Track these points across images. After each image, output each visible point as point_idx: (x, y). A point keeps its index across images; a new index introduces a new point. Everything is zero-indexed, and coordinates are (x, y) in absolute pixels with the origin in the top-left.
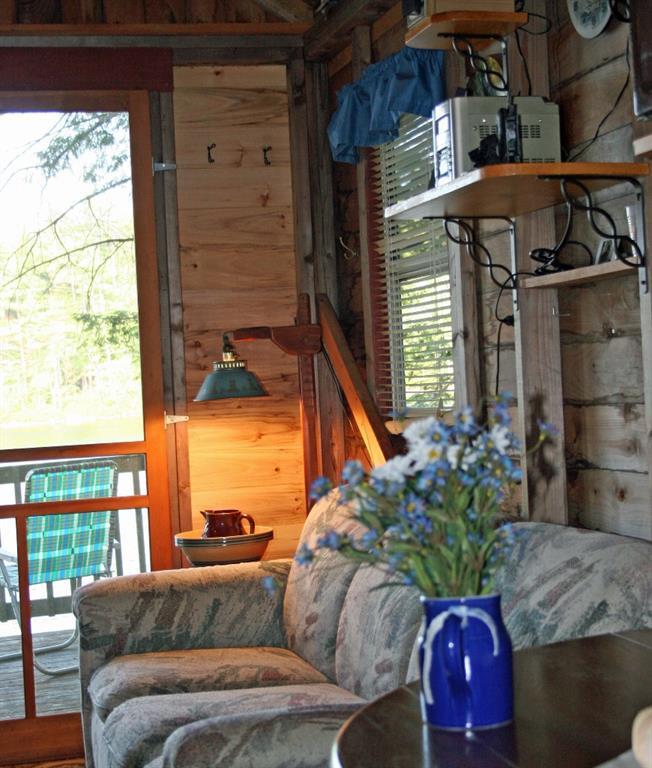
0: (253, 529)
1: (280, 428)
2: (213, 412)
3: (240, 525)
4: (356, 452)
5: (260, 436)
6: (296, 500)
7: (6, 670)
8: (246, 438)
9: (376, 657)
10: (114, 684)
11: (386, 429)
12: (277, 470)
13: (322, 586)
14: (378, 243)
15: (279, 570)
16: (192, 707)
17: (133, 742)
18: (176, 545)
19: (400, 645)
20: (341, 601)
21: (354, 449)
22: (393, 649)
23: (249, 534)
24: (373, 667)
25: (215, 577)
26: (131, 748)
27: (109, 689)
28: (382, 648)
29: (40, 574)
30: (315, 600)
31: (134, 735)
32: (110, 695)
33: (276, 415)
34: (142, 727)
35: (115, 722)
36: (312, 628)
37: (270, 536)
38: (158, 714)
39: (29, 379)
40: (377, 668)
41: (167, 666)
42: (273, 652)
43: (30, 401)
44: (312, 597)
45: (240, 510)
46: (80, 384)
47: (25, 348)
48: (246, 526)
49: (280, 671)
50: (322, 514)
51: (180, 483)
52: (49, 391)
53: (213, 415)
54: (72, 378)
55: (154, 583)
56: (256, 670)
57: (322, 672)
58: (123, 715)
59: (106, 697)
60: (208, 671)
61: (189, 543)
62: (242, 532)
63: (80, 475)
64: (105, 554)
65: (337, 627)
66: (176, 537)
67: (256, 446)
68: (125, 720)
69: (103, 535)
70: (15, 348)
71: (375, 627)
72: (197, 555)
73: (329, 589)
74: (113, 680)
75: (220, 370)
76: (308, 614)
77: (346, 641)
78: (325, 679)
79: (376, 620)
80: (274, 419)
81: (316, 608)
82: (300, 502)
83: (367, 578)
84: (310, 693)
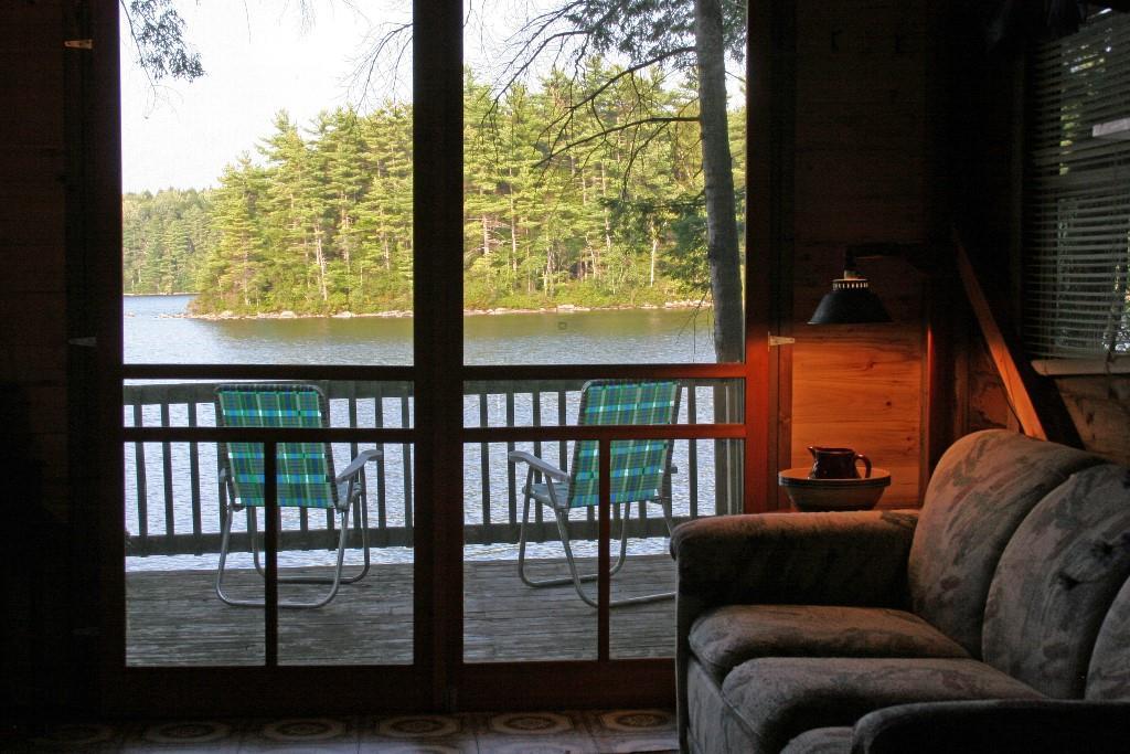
0: (868, 472)
1: (893, 356)
2: (820, 335)
3: (854, 468)
4: (984, 390)
5: (871, 365)
6: (909, 439)
7: (547, 598)
8: (856, 366)
9: (1045, 637)
10: (729, 638)
11: (1032, 369)
12: (889, 404)
13: (964, 548)
14: (1036, 153)
15: (903, 522)
16: (835, 677)
17: (773, 711)
18: (780, 483)
19: (1080, 629)
20: (991, 567)
21: (981, 386)
22: (1070, 632)
23: (863, 478)
24: (1041, 649)
25: (832, 524)
26: (770, 718)
27: (724, 645)
28: (1055, 630)
29: (589, 496)
30: (956, 562)
31: (773, 703)
32: (726, 651)
33: (891, 342)
34: (782, 695)
35: (740, 684)
36: (950, 594)
37: (886, 481)
38: (797, 682)
39: (519, 262)
40: (1047, 651)
41: (787, 624)
42: (900, 617)
43: (519, 286)
44: (951, 558)
45: (854, 449)
46: (574, 271)
47: (516, 227)
48: (861, 469)
49: (914, 639)
50: (960, 463)
51: (781, 414)
52: (540, 275)
53: (821, 338)
54: (565, 263)
55: (763, 526)
56: (887, 636)
57: (963, 645)
58: (751, 678)
59: (722, 653)
60: (833, 633)
61: (793, 482)
62: (855, 475)
63: (640, 389)
64: (660, 479)
65: (986, 597)
66: (780, 474)
67: (866, 375)
68: (756, 684)
69: (660, 457)
70: (504, 225)
71: (1044, 604)
72: (806, 496)
73: (976, 551)
74: (726, 635)
75: (840, 290)
76: (945, 577)
77: (1001, 614)
78: (965, 653)
79: (1047, 597)
80: (887, 347)
81: (954, 571)
82: (912, 442)
83: (1030, 544)
84: (963, 672)
